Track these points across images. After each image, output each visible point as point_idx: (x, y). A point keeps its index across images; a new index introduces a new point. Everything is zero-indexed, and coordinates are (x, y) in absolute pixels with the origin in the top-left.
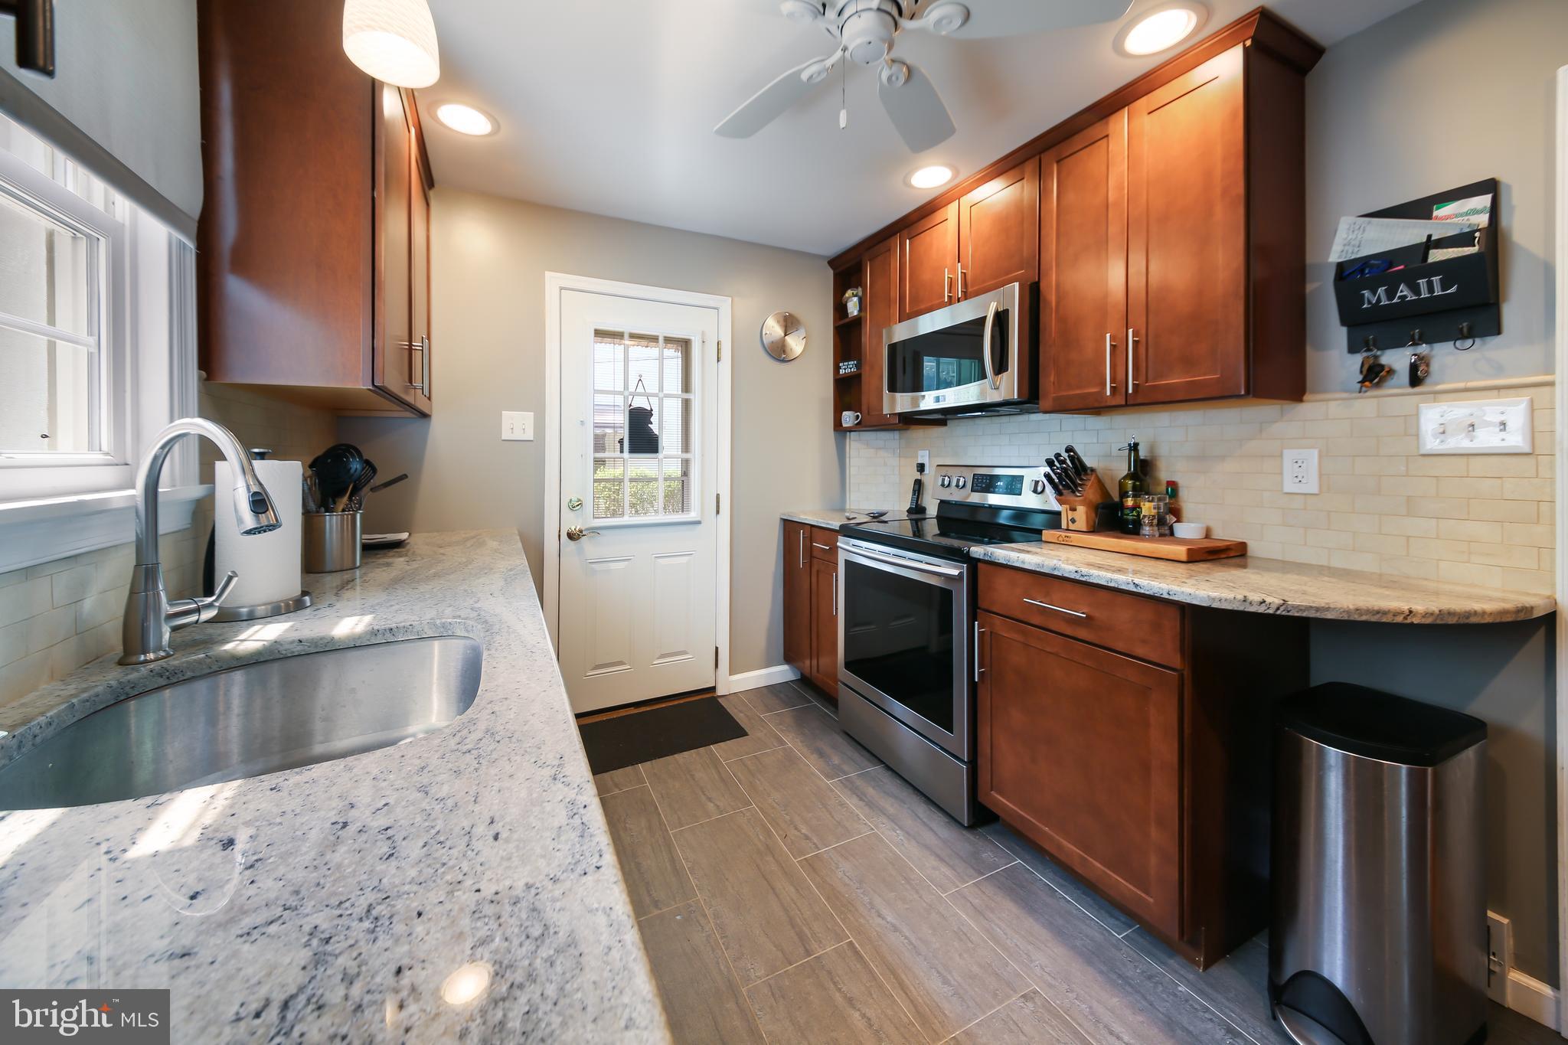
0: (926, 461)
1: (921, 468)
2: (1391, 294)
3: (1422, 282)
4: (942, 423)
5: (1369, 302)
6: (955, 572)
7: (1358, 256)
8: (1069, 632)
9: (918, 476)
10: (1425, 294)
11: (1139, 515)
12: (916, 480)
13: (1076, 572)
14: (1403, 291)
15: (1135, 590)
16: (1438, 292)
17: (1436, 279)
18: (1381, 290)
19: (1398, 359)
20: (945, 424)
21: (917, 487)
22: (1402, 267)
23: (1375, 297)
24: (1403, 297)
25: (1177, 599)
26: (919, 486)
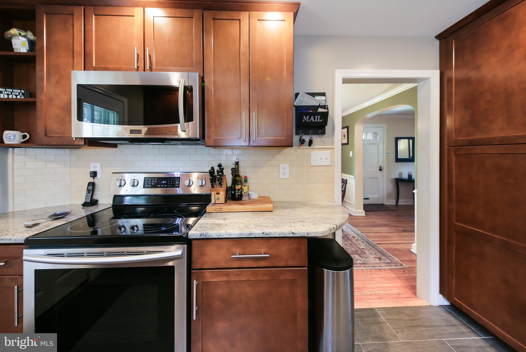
0: (98, 170)
1: (94, 174)
2: (309, 118)
3: (316, 117)
4: (115, 146)
5: (304, 120)
6: (179, 253)
7: (300, 105)
8: (255, 265)
9: (91, 180)
10: (316, 121)
11: (241, 192)
12: (89, 184)
13: (263, 233)
14: (312, 118)
15: (293, 236)
16: (319, 121)
17: (319, 117)
18: (308, 117)
19: (307, 138)
20: (117, 147)
21: (91, 188)
22: (312, 111)
23: (306, 118)
24: (312, 120)
25: (311, 236)
26: (92, 187)
